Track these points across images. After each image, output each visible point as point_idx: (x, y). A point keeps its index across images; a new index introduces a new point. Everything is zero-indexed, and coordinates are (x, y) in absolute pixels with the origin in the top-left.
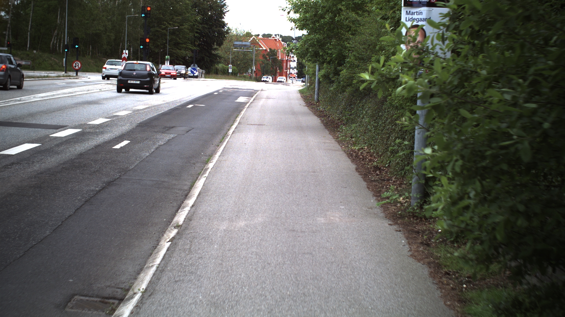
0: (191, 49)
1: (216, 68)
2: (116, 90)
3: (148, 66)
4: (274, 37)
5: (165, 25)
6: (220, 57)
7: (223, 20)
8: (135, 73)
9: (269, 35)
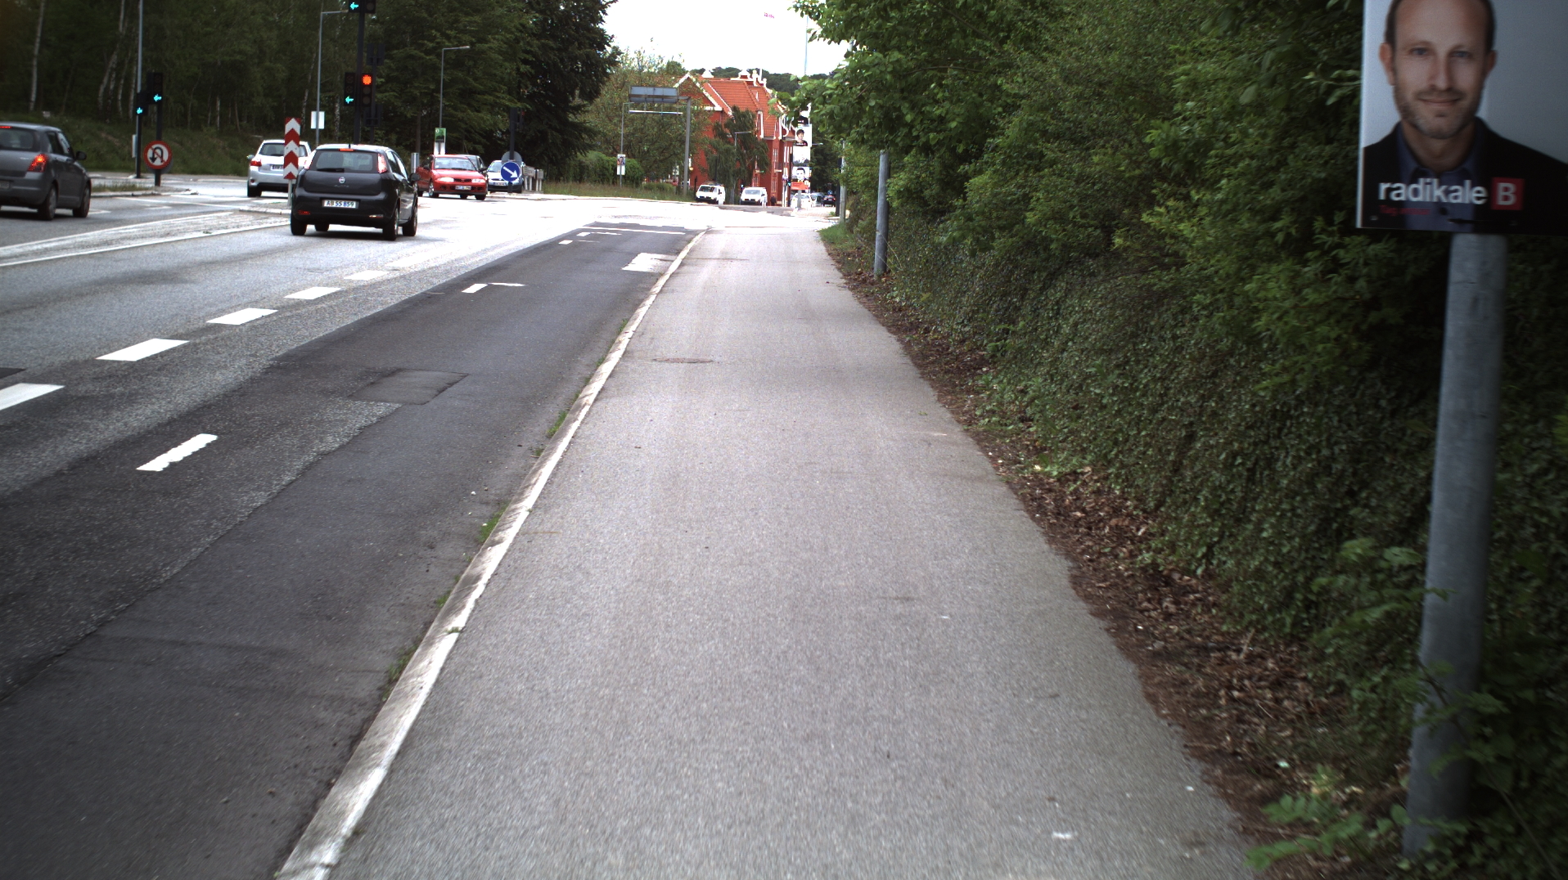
0: (507, 109)
1: (581, 163)
2: (289, 229)
3: (380, 159)
4: (745, 77)
5: (432, 39)
6: (592, 133)
7: (600, 26)
8: (342, 180)
9: (733, 72)
